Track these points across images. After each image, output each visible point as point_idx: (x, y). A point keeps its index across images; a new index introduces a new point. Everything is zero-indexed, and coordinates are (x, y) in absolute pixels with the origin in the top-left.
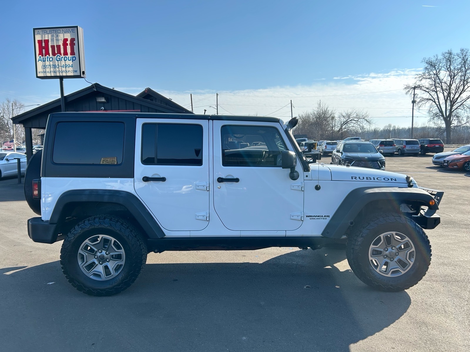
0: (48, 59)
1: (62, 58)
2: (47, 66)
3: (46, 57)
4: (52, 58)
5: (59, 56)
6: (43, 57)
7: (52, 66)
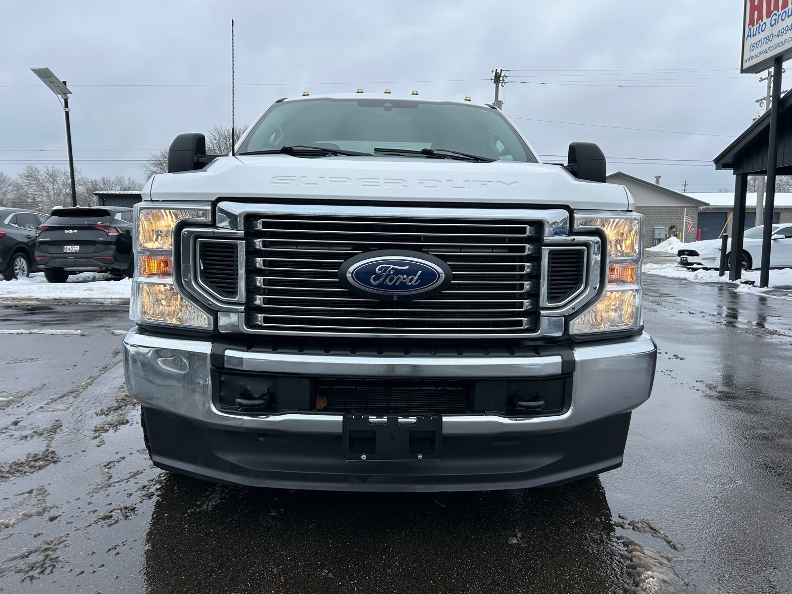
0: (761, 27)
1: (779, 16)
2: (757, 43)
3: (758, 25)
4: (765, 23)
5: (775, 16)
6: (754, 28)
7: (763, 40)
